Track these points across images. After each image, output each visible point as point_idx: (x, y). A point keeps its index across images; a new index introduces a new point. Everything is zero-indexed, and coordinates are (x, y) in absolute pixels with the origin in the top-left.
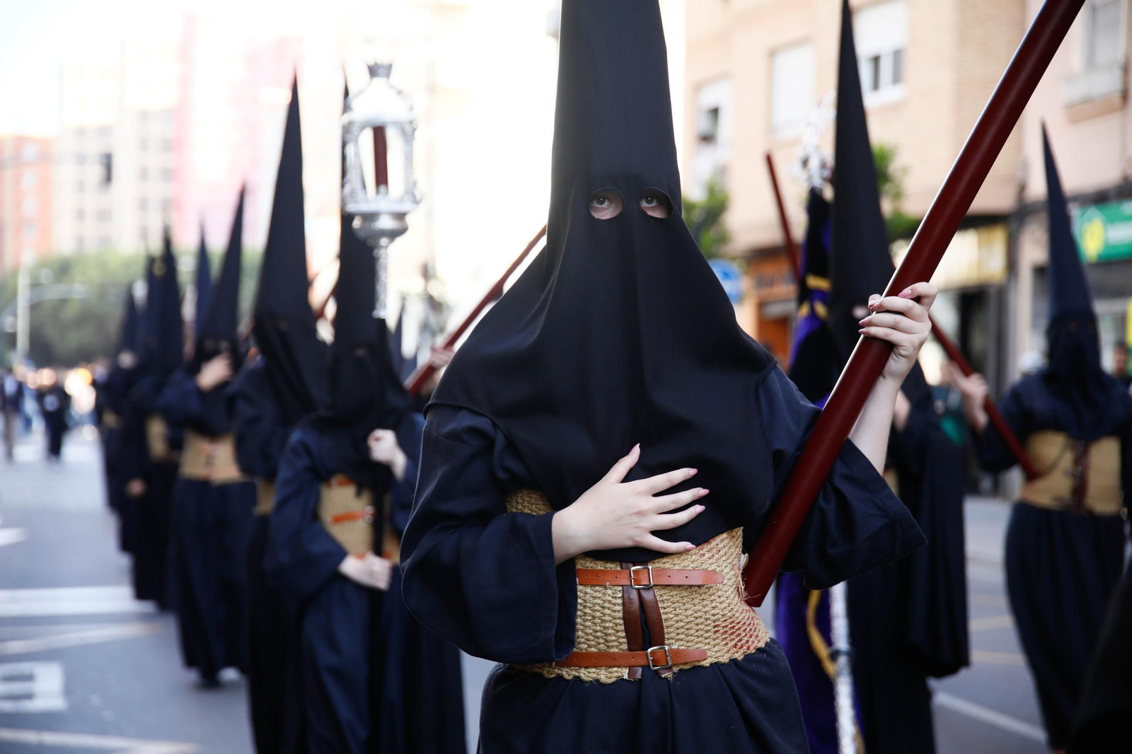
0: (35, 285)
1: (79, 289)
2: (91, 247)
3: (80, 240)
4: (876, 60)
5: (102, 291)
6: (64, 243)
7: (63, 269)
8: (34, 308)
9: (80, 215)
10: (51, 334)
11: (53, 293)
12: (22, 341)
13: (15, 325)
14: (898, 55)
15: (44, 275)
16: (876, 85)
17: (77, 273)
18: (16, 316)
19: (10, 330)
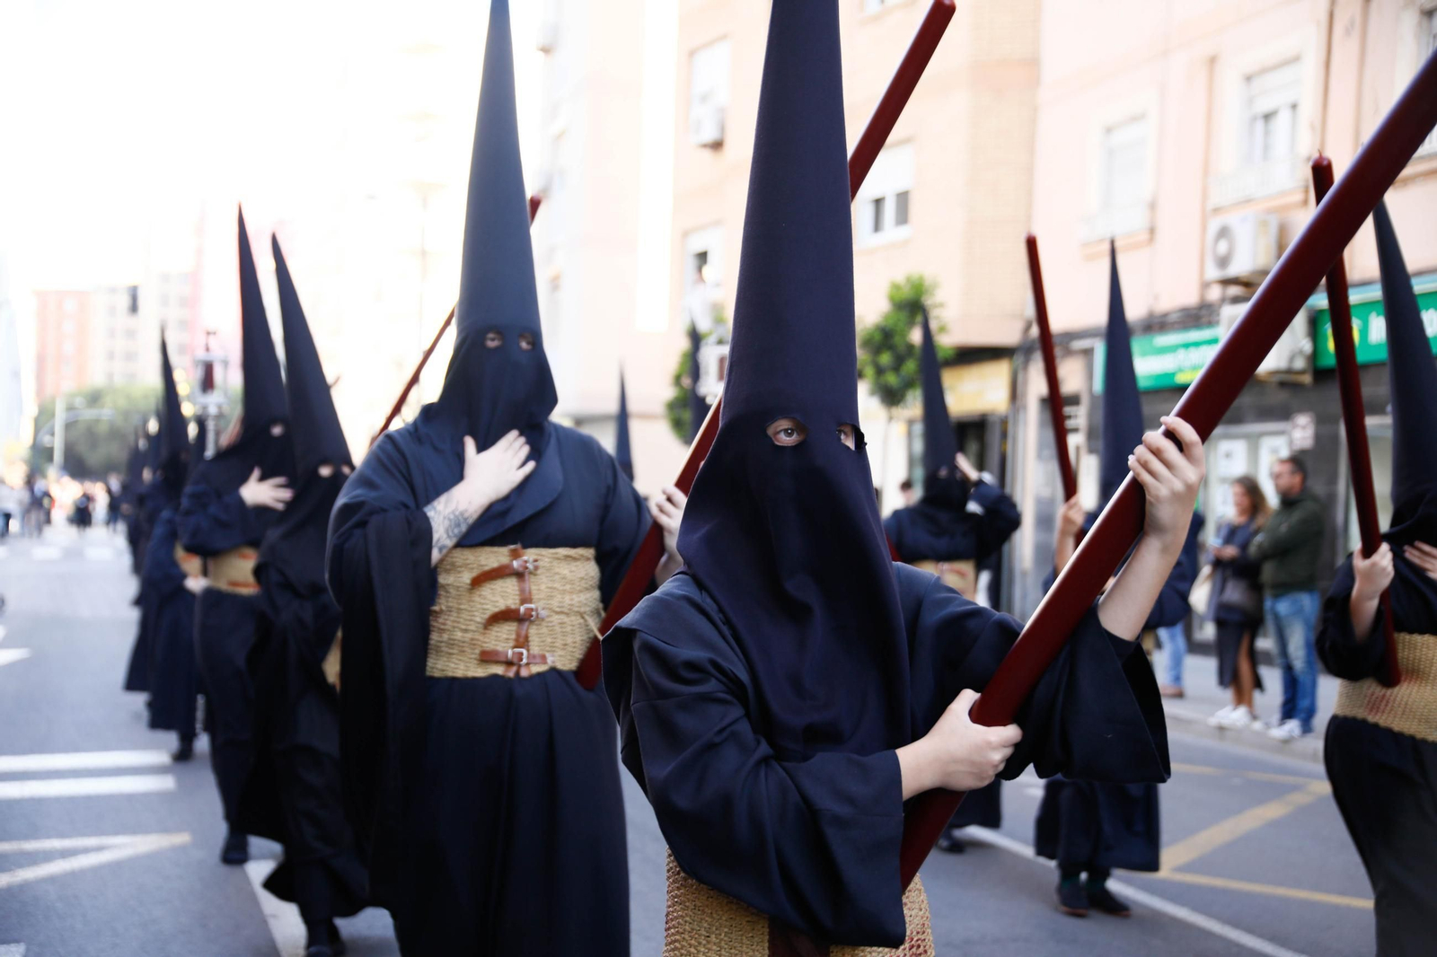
0: (70, 408)
1: (106, 413)
2: (119, 381)
3: (110, 376)
4: (878, 202)
5: (126, 414)
6: (96, 377)
7: (94, 398)
8: (69, 426)
9: (111, 356)
10: (82, 449)
11: (88, 414)
12: (58, 456)
13: (53, 442)
14: (903, 199)
15: (79, 401)
16: (877, 226)
17: (108, 400)
18: (53, 434)
19: (48, 446)
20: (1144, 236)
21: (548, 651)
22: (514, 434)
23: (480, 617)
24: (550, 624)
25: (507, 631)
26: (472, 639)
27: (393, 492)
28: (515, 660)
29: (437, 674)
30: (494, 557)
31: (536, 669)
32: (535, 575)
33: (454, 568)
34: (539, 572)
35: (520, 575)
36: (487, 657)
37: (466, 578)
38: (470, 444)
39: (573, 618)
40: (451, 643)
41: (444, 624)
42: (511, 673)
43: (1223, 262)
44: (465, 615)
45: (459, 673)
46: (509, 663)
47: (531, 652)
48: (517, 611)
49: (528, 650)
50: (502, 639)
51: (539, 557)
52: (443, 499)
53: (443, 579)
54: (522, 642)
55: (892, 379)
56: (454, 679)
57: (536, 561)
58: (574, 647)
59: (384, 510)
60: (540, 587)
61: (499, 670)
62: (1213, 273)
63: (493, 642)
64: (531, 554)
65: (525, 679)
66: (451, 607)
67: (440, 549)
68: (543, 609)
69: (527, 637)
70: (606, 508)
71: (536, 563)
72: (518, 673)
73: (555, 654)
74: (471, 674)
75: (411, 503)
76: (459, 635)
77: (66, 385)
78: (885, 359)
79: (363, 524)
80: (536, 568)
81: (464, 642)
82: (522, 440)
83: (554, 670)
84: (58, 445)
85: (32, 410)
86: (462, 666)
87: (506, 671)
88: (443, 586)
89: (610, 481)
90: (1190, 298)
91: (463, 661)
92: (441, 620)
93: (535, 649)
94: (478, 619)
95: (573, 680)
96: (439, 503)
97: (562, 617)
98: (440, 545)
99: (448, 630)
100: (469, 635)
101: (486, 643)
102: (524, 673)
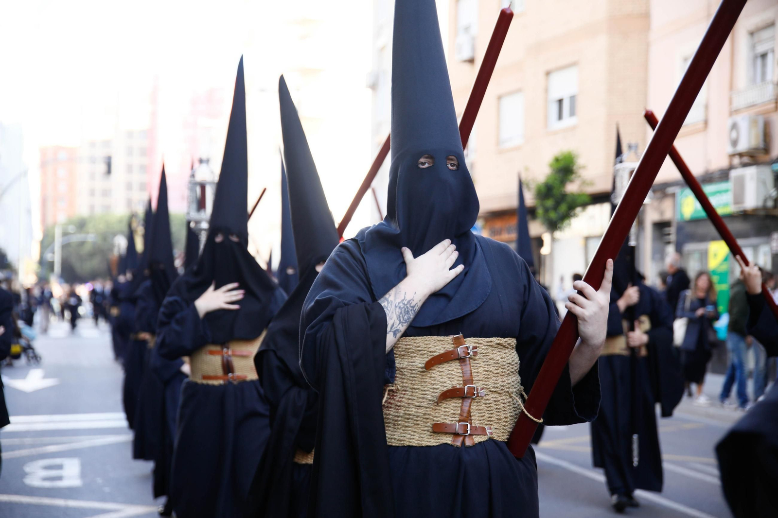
0: (65, 234)
1: (91, 237)
3: (92, 208)
4: (560, 101)
6: (82, 210)
7: (82, 225)
8: (65, 247)
9: (92, 193)
11: (76, 238)
12: (57, 268)
13: (53, 257)
14: (573, 99)
15: (71, 229)
16: (560, 117)
17: (90, 227)
18: (53, 253)
19: (51, 260)
20: (701, 125)
21: (486, 425)
22: (447, 242)
23: (432, 395)
24: (488, 402)
25: (453, 407)
26: (425, 414)
27: (352, 290)
28: (461, 432)
29: (395, 443)
30: (440, 344)
31: (478, 439)
32: (474, 360)
33: (407, 353)
34: (477, 357)
35: (462, 360)
36: (438, 429)
37: (420, 362)
38: (408, 253)
39: (504, 397)
40: (407, 417)
41: (400, 402)
42: (458, 443)
43: (735, 143)
44: (418, 394)
45: (414, 443)
46: (456, 435)
47: (473, 425)
48: (462, 390)
49: (471, 424)
50: (449, 413)
51: (478, 345)
52: (392, 292)
53: (399, 363)
54: (466, 417)
55: (553, 215)
56: (410, 447)
57: (475, 348)
58: (506, 422)
59: (346, 304)
60: (479, 369)
61: (448, 440)
62: (730, 150)
63: (443, 417)
64: (470, 342)
65: (469, 447)
66: (406, 387)
67: (395, 334)
68: (483, 389)
69: (469, 412)
70: (524, 305)
71: (475, 350)
72: (463, 442)
73: (492, 427)
74: (424, 444)
75: (368, 299)
76: (413, 410)
77: (61, 217)
78: (550, 203)
79: (330, 317)
80: (475, 353)
81: (418, 416)
82: (454, 247)
83: (491, 440)
84: (57, 258)
85: (39, 236)
86: (416, 437)
87: (454, 441)
88: (399, 369)
89: (526, 282)
90: (724, 163)
91: (418, 433)
92: (397, 398)
93: (476, 423)
94: (429, 397)
95: (506, 448)
96: (390, 295)
97: (496, 395)
98: (393, 330)
99: (404, 406)
100: (422, 411)
101: (436, 417)
102: (468, 442)
